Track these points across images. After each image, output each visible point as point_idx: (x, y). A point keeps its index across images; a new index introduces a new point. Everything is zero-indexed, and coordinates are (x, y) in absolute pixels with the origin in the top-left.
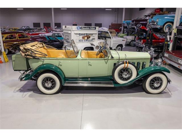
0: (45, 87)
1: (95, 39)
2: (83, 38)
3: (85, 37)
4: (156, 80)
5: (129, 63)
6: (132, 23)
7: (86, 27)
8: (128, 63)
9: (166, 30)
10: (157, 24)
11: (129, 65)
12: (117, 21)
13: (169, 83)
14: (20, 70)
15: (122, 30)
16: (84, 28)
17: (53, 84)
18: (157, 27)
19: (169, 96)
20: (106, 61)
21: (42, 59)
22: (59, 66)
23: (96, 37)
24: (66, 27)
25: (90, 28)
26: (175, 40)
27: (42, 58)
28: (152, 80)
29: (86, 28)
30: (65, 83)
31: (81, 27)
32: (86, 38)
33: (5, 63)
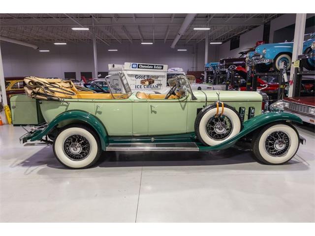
0: (69, 156)
1: (161, 84)
2: (142, 82)
3: (145, 80)
4: (277, 137)
5: (226, 106)
6: (221, 65)
7: (147, 65)
8: (223, 106)
9: (281, 66)
10: (263, 57)
11: (226, 109)
12: (197, 67)
13: (302, 144)
14: (25, 125)
15: (205, 78)
16: (144, 67)
17: (84, 149)
18: (265, 62)
19: (305, 168)
20: (183, 104)
21: (65, 102)
22: (97, 114)
23: (164, 81)
24: (113, 66)
25: (153, 66)
26: (297, 81)
27: (65, 100)
28: (269, 138)
29: (147, 67)
30: (106, 146)
31: (139, 65)
32: (147, 83)
33: (7, 125)
